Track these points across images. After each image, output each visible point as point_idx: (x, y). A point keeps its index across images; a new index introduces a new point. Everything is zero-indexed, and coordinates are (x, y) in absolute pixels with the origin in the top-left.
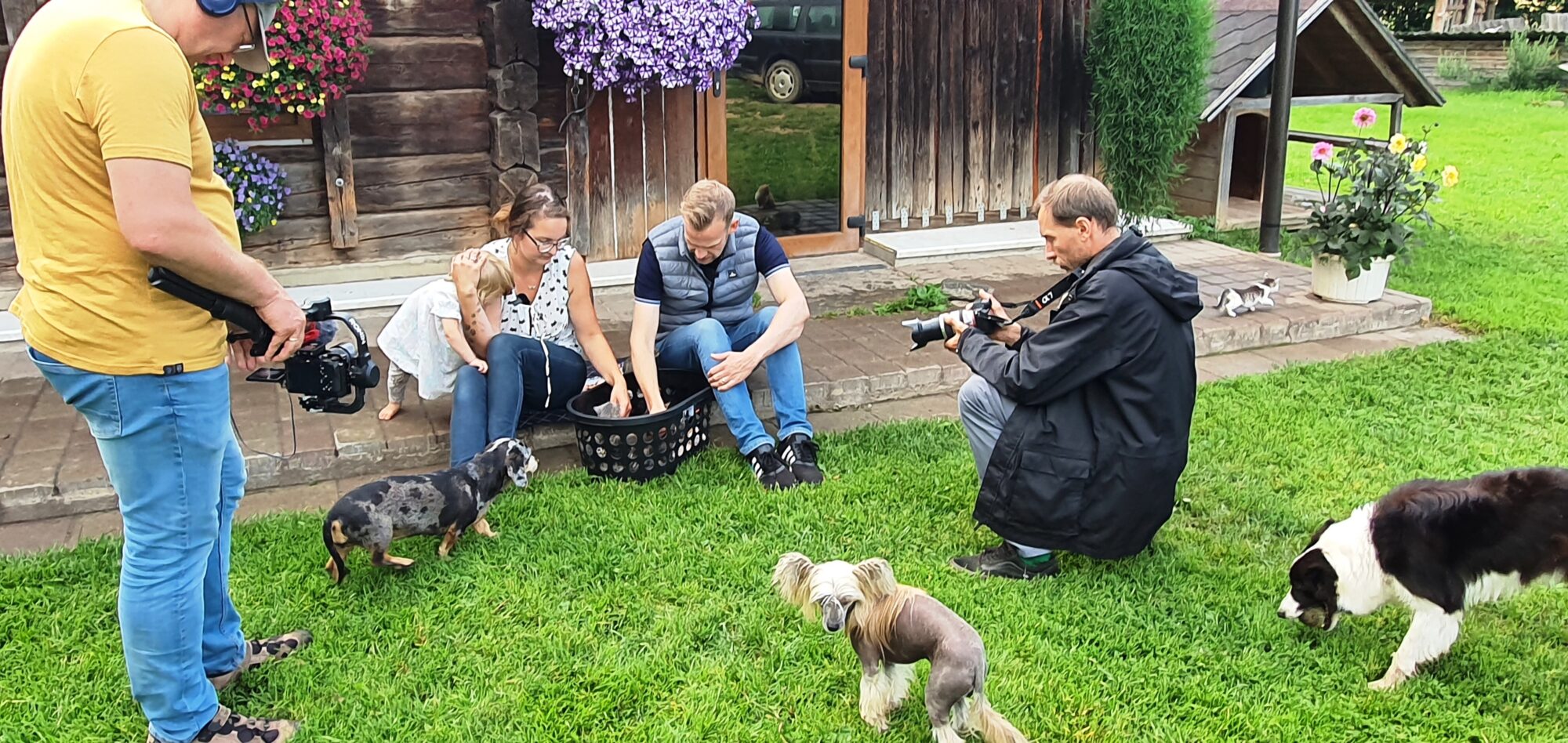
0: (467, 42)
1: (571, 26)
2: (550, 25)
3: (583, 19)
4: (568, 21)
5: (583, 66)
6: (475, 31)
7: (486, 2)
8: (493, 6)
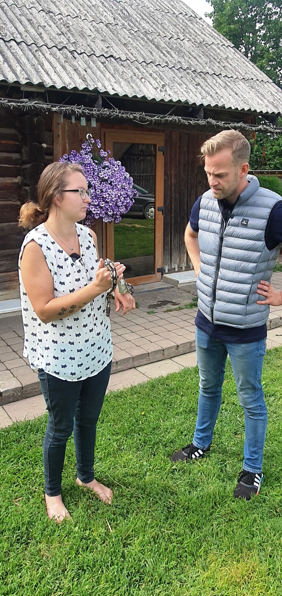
0: (14, 203)
6: (17, 198)
7: (22, 186)
8: (28, 188)
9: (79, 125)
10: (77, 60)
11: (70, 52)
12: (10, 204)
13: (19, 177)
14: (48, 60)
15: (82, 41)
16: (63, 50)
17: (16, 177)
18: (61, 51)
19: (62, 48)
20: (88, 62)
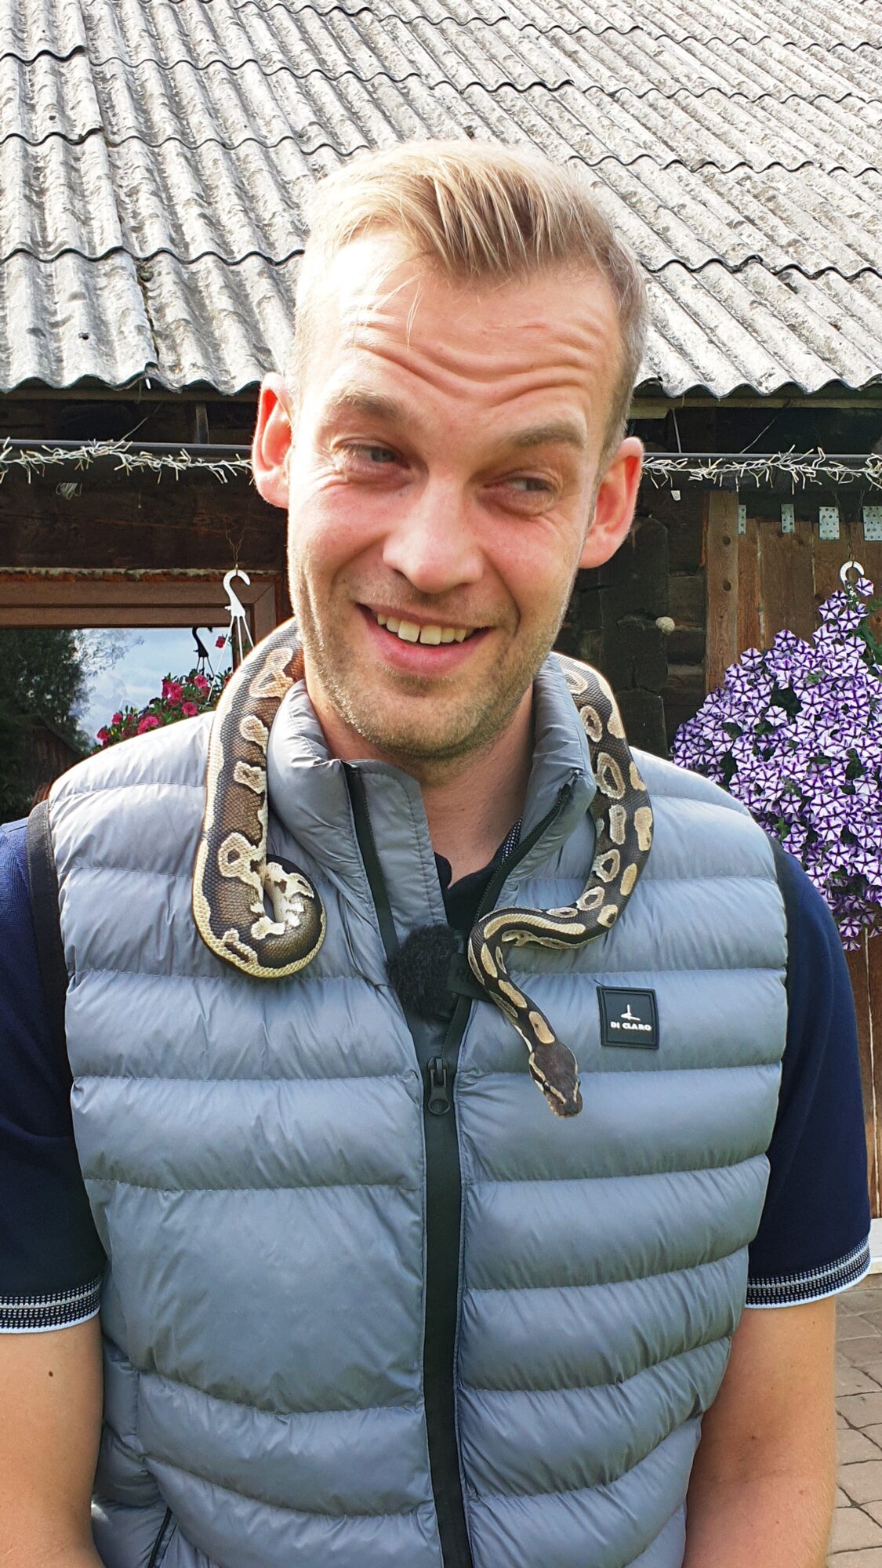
9: (812, 540)
10: (801, 296)
11: (774, 274)
14: (685, 308)
15: (824, 232)
16: (747, 269)
18: (739, 276)
19: (746, 263)
20: (846, 300)
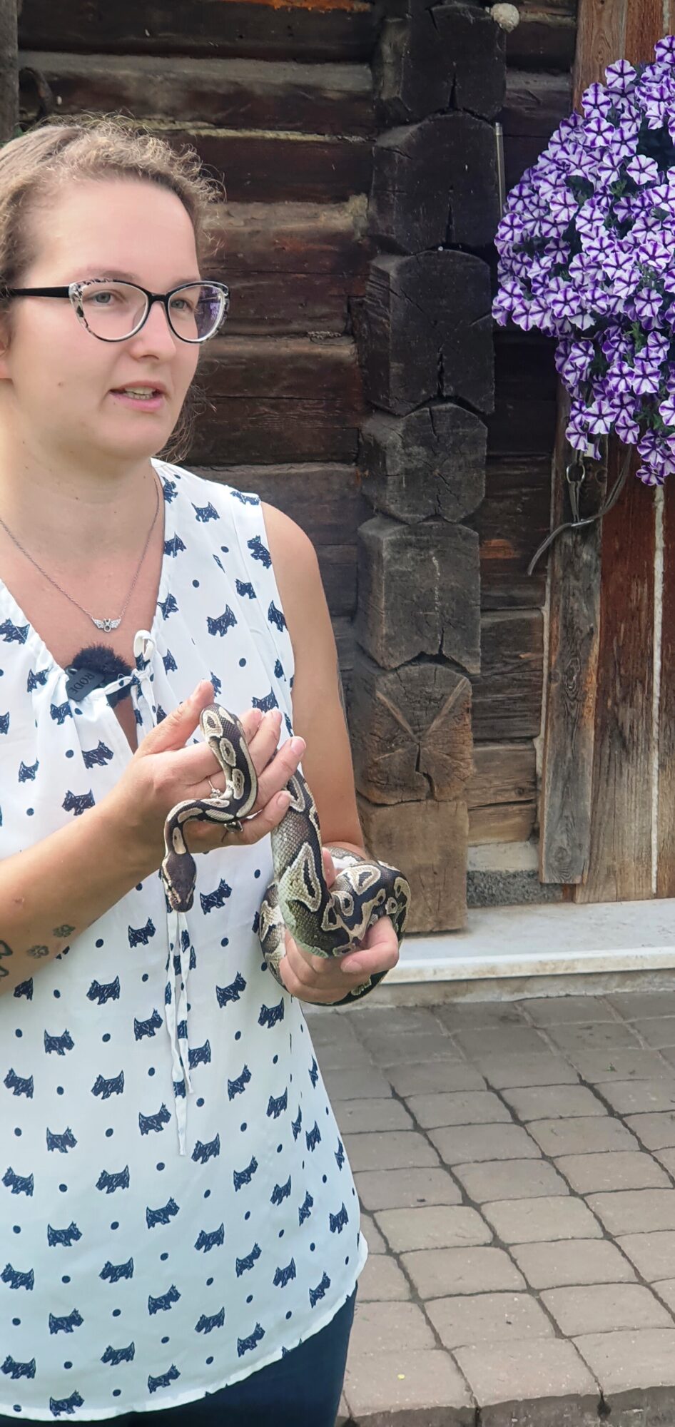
0: (319, 350)
1: (588, 322)
2: (534, 320)
3: (620, 308)
4: (583, 312)
5: (613, 428)
6: (339, 324)
7: (372, 255)
8: (390, 265)
12: (294, 358)
13: (358, 204)
17: (340, 198)
